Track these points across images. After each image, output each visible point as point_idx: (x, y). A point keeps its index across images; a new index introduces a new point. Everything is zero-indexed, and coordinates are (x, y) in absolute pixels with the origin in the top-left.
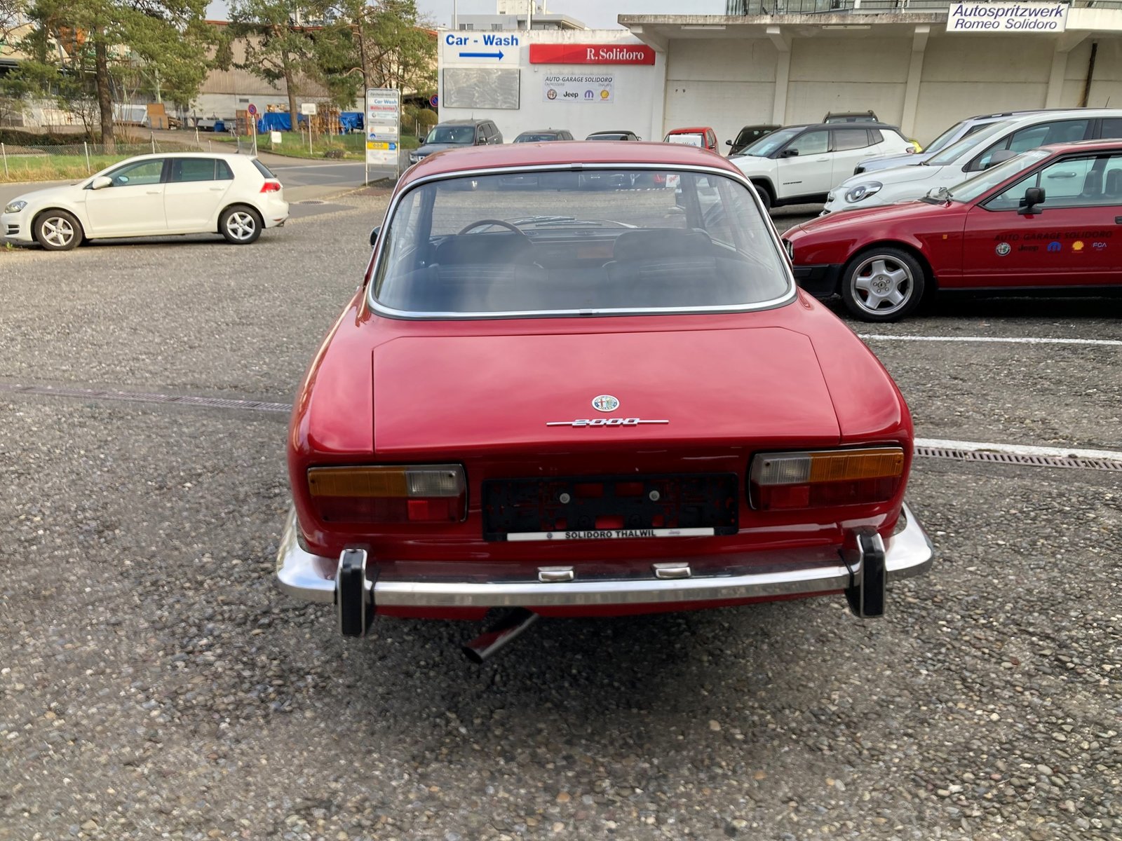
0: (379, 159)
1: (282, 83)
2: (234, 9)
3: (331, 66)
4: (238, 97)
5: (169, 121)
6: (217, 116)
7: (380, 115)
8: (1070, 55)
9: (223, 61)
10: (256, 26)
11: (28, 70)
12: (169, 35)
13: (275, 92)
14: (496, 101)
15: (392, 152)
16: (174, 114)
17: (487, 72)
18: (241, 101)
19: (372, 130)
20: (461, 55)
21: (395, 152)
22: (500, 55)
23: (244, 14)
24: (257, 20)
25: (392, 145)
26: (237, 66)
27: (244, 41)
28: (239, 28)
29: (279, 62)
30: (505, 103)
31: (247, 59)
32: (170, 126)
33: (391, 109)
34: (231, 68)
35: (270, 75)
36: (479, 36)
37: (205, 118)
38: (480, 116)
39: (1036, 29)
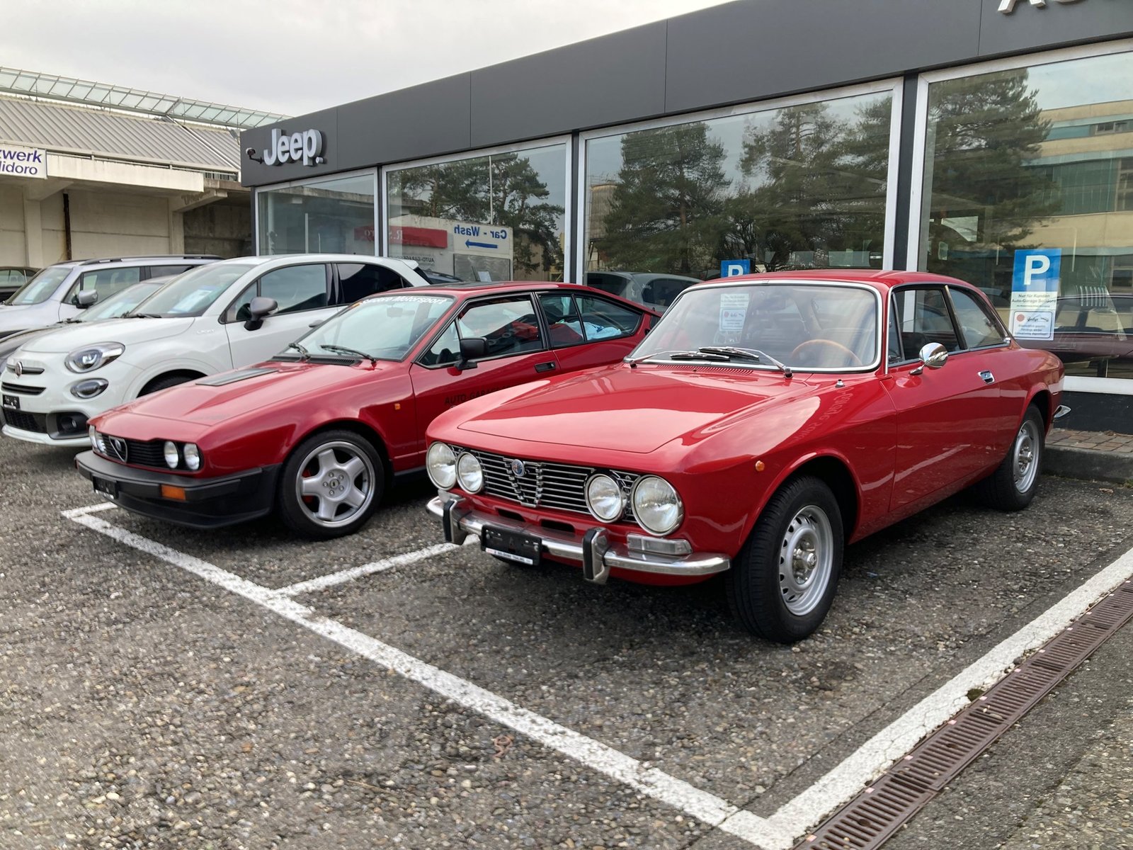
8: (43, 204)
39: (15, 174)
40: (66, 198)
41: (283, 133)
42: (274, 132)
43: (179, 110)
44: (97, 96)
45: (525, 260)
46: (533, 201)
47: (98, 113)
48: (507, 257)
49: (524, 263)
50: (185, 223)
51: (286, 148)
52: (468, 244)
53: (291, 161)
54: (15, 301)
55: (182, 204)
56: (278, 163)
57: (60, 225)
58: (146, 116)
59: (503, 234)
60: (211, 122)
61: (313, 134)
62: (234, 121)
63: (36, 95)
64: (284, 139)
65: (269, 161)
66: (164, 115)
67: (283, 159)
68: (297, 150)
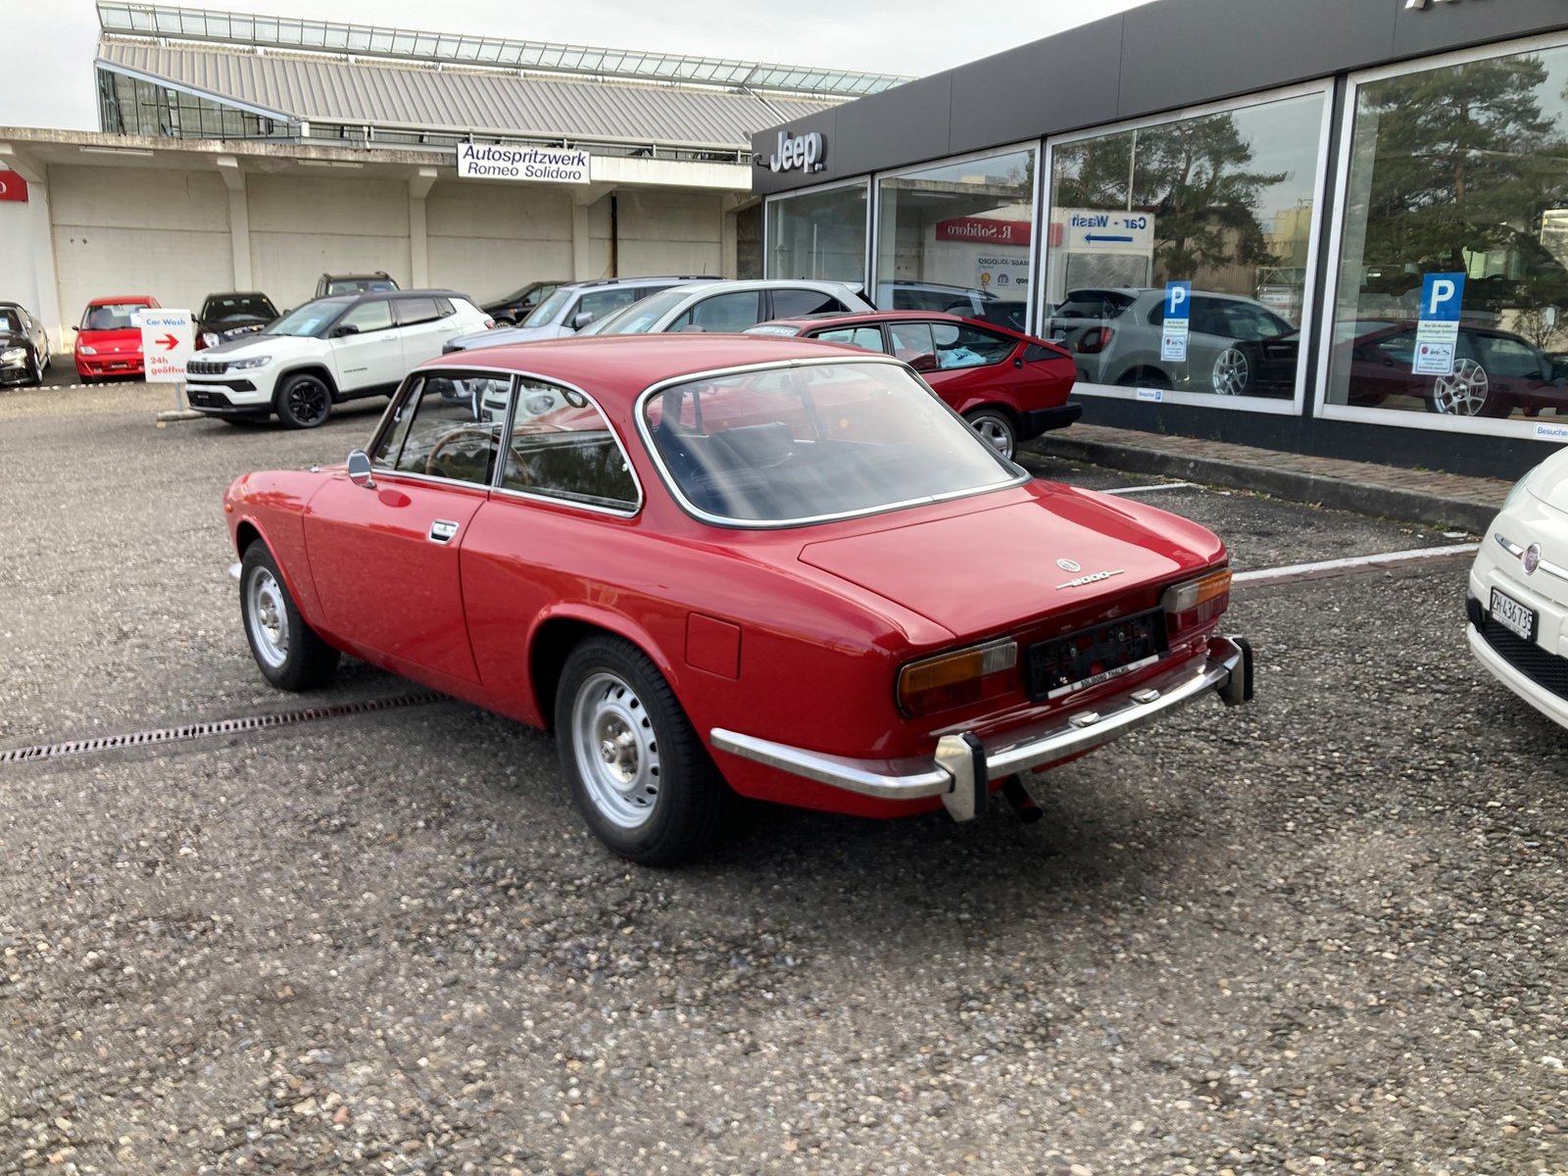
8: (591, 209)
39: (559, 180)
40: (614, 201)
41: (790, 136)
42: (780, 135)
43: (758, 78)
44: (667, 69)
45: (1214, 251)
46: (1229, 169)
47: (667, 90)
48: (1144, 253)
49: (1213, 257)
50: (739, 226)
51: (789, 154)
52: (1089, 238)
53: (793, 167)
54: (527, 324)
55: (735, 204)
56: (782, 170)
57: (607, 233)
58: (720, 88)
59: (1142, 223)
60: (796, 90)
61: (813, 137)
62: (822, 86)
63: (602, 74)
64: (788, 143)
65: (775, 168)
66: (741, 85)
67: (787, 166)
68: (799, 155)
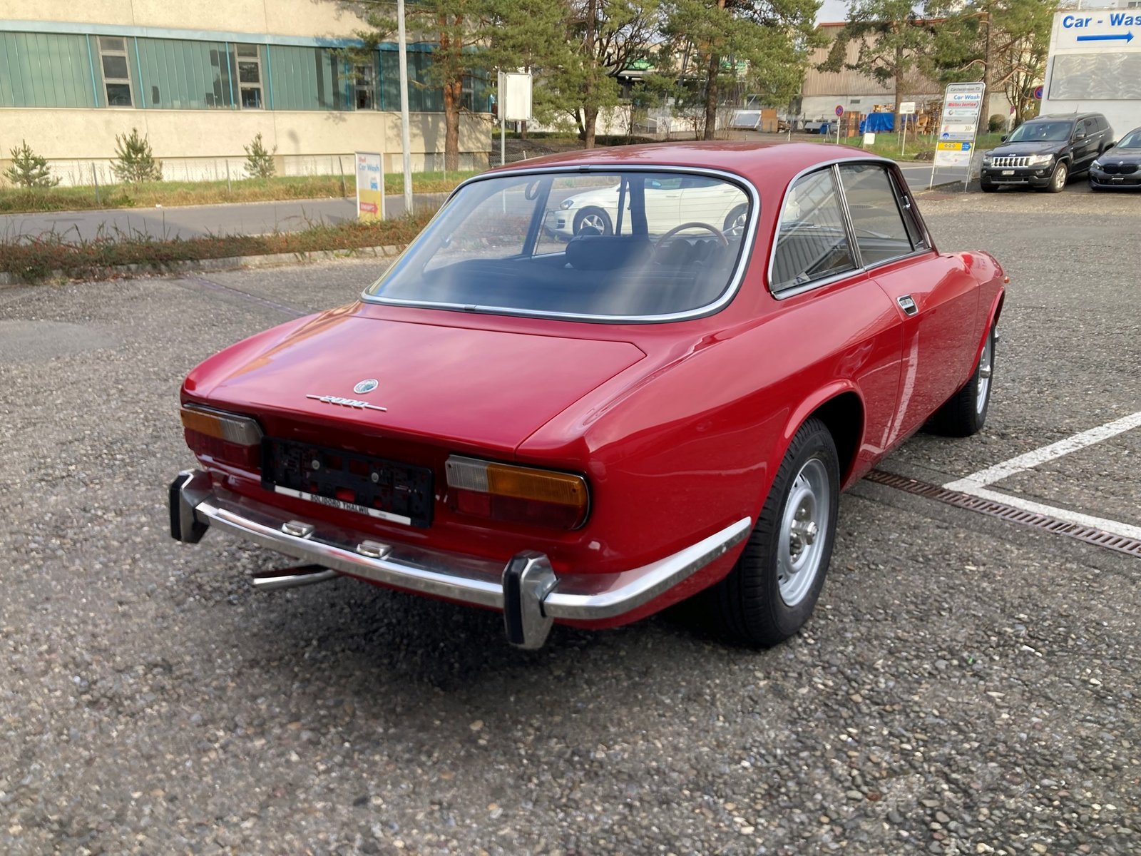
0: (949, 160)
1: (891, 82)
2: (853, 8)
3: (947, 60)
4: (850, 98)
5: (779, 125)
6: (825, 118)
7: (957, 113)
9: (834, 64)
10: (874, 24)
11: (650, 83)
12: (776, 42)
13: (884, 91)
14: (1116, 90)
15: (965, 152)
16: (784, 117)
17: (1110, 57)
18: (853, 102)
19: (946, 129)
20: (1080, 39)
21: (969, 152)
22: (1129, 37)
23: (864, 13)
24: (875, 18)
25: (966, 146)
26: (849, 67)
27: (860, 41)
28: (856, 28)
29: (891, 59)
30: (1128, 92)
31: (860, 59)
32: (779, 129)
33: (972, 105)
34: (843, 69)
35: (881, 74)
36: (1105, 16)
37: (814, 120)
38: (1086, 109)
